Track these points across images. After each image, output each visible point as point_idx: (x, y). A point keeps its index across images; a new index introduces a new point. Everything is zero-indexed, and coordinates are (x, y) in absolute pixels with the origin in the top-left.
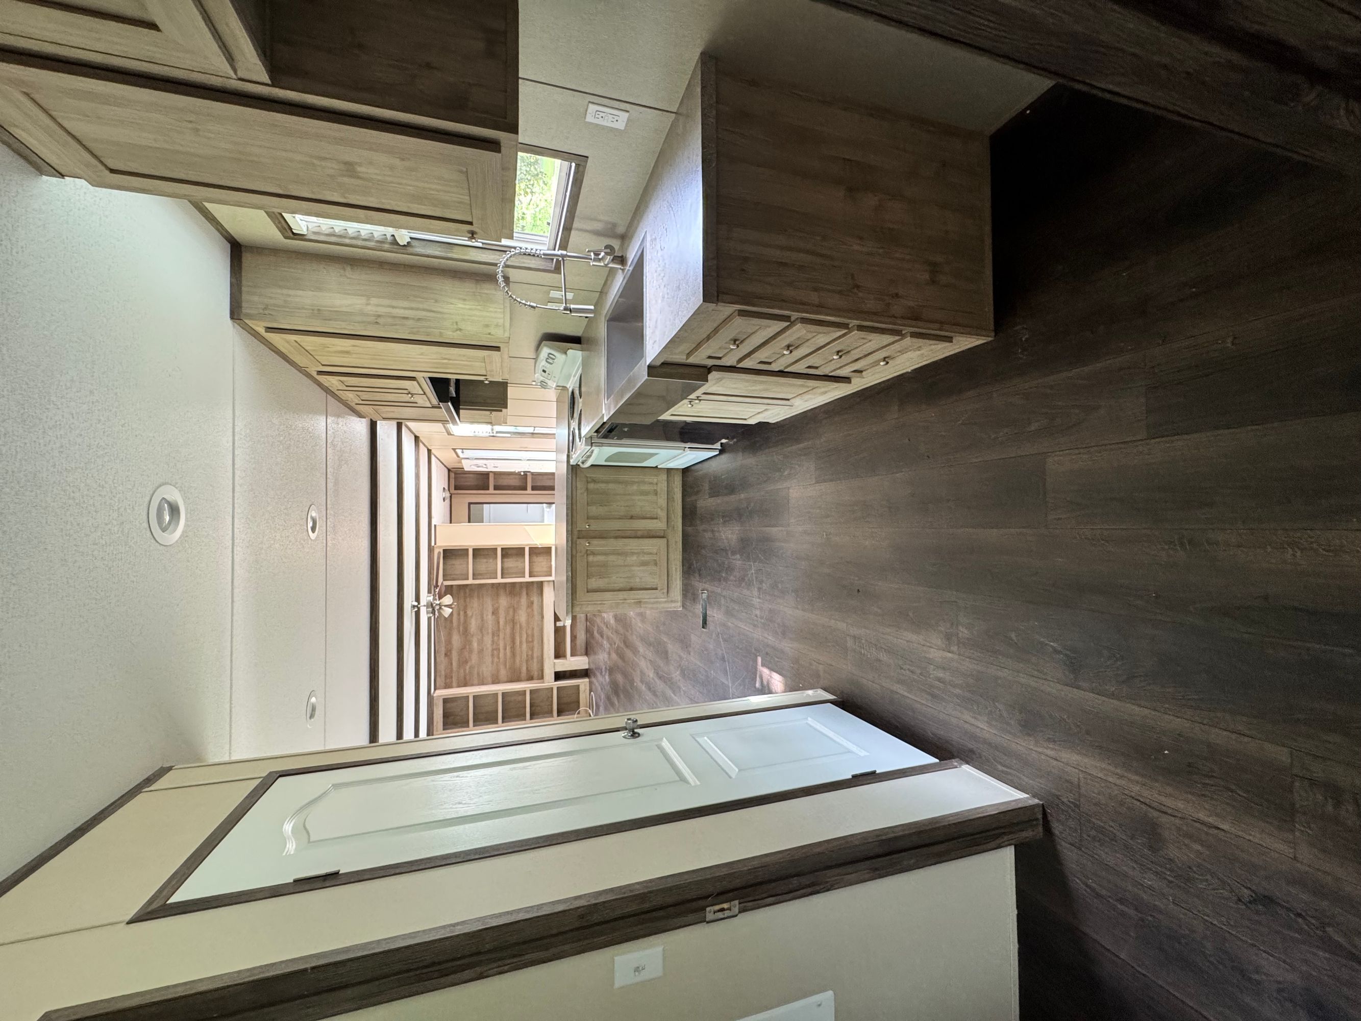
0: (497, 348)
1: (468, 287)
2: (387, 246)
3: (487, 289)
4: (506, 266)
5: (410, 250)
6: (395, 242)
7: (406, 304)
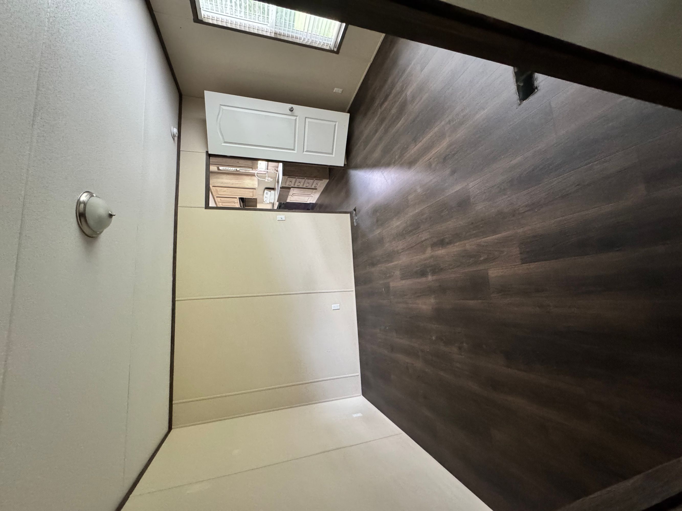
0: (255, 189)
1: (250, 177)
2: (235, 171)
3: (253, 177)
4: (257, 173)
5: (239, 171)
6: (237, 170)
7: (238, 181)
